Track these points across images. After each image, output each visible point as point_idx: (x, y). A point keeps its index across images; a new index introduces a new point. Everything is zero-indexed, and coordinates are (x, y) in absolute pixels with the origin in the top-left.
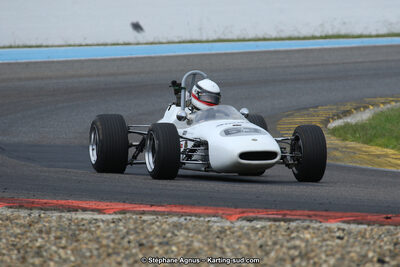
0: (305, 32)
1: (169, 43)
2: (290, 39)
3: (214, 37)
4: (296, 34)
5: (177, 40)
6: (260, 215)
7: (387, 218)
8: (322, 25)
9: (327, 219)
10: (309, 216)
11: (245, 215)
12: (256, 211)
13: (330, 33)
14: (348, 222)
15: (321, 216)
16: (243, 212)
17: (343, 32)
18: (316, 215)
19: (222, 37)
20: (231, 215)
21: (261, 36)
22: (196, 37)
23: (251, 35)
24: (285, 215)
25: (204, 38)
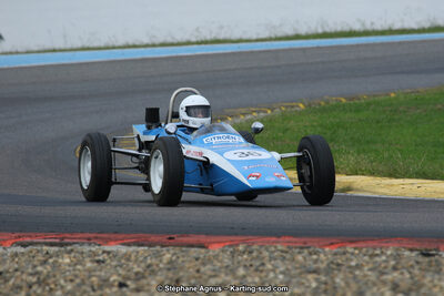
0: (180, 37)
1: (27, 52)
2: (163, 45)
4: (169, 40)
5: (36, 49)
6: (35, 240)
7: (170, 238)
8: (197, 29)
9: (107, 241)
10: (89, 239)
11: (21, 240)
12: (33, 234)
13: (208, 37)
14: (129, 245)
15: (102, 238)
16: (20, 237)
17: (221, 37)
18: (96, 238)
19: (87, 45)
20: (5, 241)
21: (131, 43)
22: (60, 44)
23: (121, 42)
24: (62, 239)
25: (69, 46)
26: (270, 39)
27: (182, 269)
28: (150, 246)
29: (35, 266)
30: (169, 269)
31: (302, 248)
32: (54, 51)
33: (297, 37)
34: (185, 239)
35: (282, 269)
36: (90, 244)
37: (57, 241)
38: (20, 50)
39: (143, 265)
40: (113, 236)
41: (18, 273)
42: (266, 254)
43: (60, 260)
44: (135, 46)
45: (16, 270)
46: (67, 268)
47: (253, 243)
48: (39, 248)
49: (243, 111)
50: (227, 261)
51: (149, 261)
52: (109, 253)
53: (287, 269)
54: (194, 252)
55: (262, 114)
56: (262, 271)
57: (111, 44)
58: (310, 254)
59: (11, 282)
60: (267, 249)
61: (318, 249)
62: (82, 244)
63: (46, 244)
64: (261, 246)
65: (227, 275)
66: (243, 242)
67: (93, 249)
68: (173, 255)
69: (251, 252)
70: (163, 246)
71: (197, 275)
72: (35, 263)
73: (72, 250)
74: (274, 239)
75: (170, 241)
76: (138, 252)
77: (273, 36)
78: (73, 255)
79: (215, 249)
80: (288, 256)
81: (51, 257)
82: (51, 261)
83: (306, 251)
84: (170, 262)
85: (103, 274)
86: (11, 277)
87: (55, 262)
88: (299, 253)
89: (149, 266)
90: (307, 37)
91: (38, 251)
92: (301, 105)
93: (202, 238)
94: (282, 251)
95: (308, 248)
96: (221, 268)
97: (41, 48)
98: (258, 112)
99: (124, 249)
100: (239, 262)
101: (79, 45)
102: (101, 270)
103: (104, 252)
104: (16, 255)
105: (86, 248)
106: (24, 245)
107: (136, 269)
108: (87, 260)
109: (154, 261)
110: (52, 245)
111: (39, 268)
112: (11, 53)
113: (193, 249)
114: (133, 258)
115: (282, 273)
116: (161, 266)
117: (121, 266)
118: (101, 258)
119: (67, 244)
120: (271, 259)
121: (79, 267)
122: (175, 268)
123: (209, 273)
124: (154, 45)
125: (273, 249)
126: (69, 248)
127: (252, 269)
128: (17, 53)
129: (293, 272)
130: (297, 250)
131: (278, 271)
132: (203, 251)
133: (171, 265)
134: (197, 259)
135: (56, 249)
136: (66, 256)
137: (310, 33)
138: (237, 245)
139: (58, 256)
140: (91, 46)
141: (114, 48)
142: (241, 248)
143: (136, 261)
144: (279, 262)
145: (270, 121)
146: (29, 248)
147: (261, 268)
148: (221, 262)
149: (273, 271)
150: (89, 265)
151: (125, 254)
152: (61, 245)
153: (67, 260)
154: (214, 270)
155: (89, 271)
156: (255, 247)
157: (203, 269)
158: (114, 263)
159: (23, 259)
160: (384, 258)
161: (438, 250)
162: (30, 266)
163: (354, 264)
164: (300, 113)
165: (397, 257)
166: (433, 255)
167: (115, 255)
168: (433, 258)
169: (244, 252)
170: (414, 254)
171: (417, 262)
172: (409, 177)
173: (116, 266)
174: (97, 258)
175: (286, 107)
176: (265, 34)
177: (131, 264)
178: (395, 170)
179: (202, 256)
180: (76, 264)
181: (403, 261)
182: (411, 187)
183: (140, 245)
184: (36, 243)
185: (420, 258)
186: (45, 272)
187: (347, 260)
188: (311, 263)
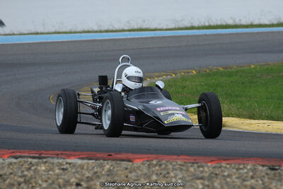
0: (117, 27)
1: (20, 34)
4: (111, 28)
5: (26, 32)
6: (23, 155)
7: (109, 155)
9: (69, 156)
10: (57, 155)
11: (14, 154)
12: (22, 151)
13: (136, 27)
14: (82, 159)
15: (65, 154)
17: (144, 27)
18: (62, 154)
19: (58, 30)
20: (4, 155)
21: (86, 30)
22: (41, 30)
23: (79, 30)
24: (40, 154)
25: (46, 31)
26: (175, 29)
27: (116, 175)
28: (96, 160)
29: (23, 172)
30: (108, 175)
31: (193, 163)
32: (37, 34)
33: (192, 28)
34: (119, 156)
35: (180, 176)
36: (58, 158)
37: (37, 155)
39: (92, 172)
40: (72, 153)
41: (12, 176)
42: (170, 166)
43: (39, 168)
44: (89, 32)
45: (11, 174)
46: (43, 173)
47: (162, 160)
48: (25, 160)
49: (157, 74)
50: (145, 171)
51: (96, 170)
52: (70, 164)
53: (184, 177)
54: (124, 164)
55: (169, 77)
56: (167, 177)
57: (73, 30)
58: (199, 167)
59: (7, 182)
60: (171, 164)
61: (203, 164)
62: (53, 158)
63: (30, 157)
64: (167, 161)
65: (145, 179)
66: (156, 158)
67: (60, 161)
68: (112, 165)
69: (161, 165)
70: (104, 160)
71: (126, 179)
72: (23, 169)
73: (46, 162)
74: (176, 157)
75: (109, 157)
76: (88, 164)
77: (177, 27)
78: (47, 164)
79: (138, 163)
80: (184, 168)
81: (33, 166)
82: (33, 168)
83: (196, 165)
84: (109, 170)
85: (66, 177)
86: (8, 178)
87: (36, 169)
88: (192, 166)
89: (96, 173)
90: (199, 28)
91: (25, 162)
92: (194, 72)
93: (130, 156)
94: (181, 165)
95: (197, 163)
96: (141, 175)
97: (29, 32)
98: (167, 75)
99: (79, 162)
100: (153, 172)
101: (53, 30)
102: (65, 175)
103: (67, 163)
104: (11, 164)
105: (56, 161)
106: (16, 158)
107: (87, 174)
108: (56, 168)
109: (99, 170)
110: (34, 158)
111: (26, 173)
112: (9, 35)
113: (124, 162)
114: (85, 167)
115: (180, 179)
116: (103, 173)
117: (78, 172)
118: (65, 167)
119: (44, 158)
120: (173, 169)
121: (51, 172)
122: (112, 175)
123: (134, 178)
124: (101, 32)
125: (174, 163)
126: (44, 160)
127: (162, 176)
128: (14, 34)
129: (187, 179)
130: (191, 164)
131: (178, 177)
132: (130, 163)
133: (110, 172)
134: (126, 169)
135: (36, 160)
136: (43, 165)
137: (200, 25)
138: (152, 160)
139: (37, 165)
140: (61, 31)
141: (75, 32)
142: (154, 162)
143: (87, 169)
144: (178, 172)
145: (175, 81)
146: (19, 160)
147: (167, 176)
148: (141, 171)
149: (175, 177)
150: (57, 171)
151: (80, 165)
152: (40, 158)
153: (43, 168)
154: (137, 176)
155: (58, 175)
156: (164, 162)
157: (130, 175)
158: (74, 170)
159: (15, 167)
160: (245, 171)
161: (280, 166)
162: (20, 171)
163: (226, 174)
164: (193, 77)
165: (254, 170)
166: (277, 169)
167: (74, 165)
168: (277, 172)
169: (156, 165)
170: (265, 168)
171: (267, 174)
172: (263, 119)
173: (74, 173)
174: (62, 167)
175: (185, 73)
176: (172, 26)
177: (84, 171)
178: (253, 114)
179: (129, 167)
180: (49, 171)
181: (258, 173)
182: (263, 125)
183: (90, 159)
184: (24, 157)
185: (269, 172)
186: (29, 175)
187: (222, 171)
188: (199, 173)
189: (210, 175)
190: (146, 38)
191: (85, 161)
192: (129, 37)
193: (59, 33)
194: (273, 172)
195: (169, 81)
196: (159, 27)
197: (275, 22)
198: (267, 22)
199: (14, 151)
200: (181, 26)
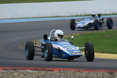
0: (46, 16)
2: (42, 17)
3: (20, 17)
4: (44, 16)
5: (8, 18)
7: (43, 69)
8: (51, 14)
9: (27, 69)
11: (4, 69)
12: (7, 67)
13: (54, 16)
14: (32, 70)
16: (4, 68)
17: (58, 15)
18: (24, 68)
21: (34, 17)
22: (15, 17)
23: (31, 16)
24: (15, 68)
25: (17, 17)
28: (38, 71)
29: (8, 76)
31: (78, 71)
32: (13, 19)
33: (77, 16)
34: (47, 69)
36: (22, 70)
37: (14, 69)
38: (4, 18)
39: (36, 76)
42: (69, 73)
44: (35, 18)
45: (3, 77)
46: (16, 76)
51: (38, 75)
52: (27, 72)
54: (50, 72)
55: (68, 36)
57: (28, 17)
58: (80, 73)
60: (69, 72)
61: (82, 72)
62: (20, 70)
66: (63, 70)
67: (23, 71)
68: (45, 73)
69: (65, 73)
70: (41, 71)
74: (71, 69)
77: (71, 15)
78: (18, 73)
79: (55, 72)
80: (75, 74)
81: (12, 73)
82: (12, 74)
83: (79, 72)
88: (77, 73)
91: (9, 72)
92: (78, 34)
93: (52, 69)
94: (73, 72)
97: (10, 18)
98: (67, 35)
99: (31, 71)
102: (25, 77)
103: (26, 72)
104: (3, 72)
105: (21, 71)
106: (5, 70)
107: (34, 77)
108: (22, 74)
109: (39, 75)
110: (12, 70)
111: (9, 76)
112: (2, 19)
113: (49, 72)
117: (30, 76)
118: (25, 74)
121: (19, 76)
124: (40, 18)
125: (71, 72)
126: (17, 71)
128: (4, 19)
132: (52, 72)
135: (13, 71)
137: (81, 15)
138: (61, 71)
139: (14, 73)
142: (62, 71)
146: (6, 71)
150: (22, 75)
151: (31, 73)
153: (16, 74)
155: (22, 77)
156: (66, 71)
158: (29, 75)
159: (5, 74)
160: (100, 74)
161: (114, 72)
162: (7, 76)
163: (92, 76)
164: (78, 36)
165: (103, 74)
166: (113, 74)
167: (29, 73)
168: (113, 75)
169: (63, 72)
170: (108, 73)
171: (109, 76)
172: (107, 53)
173: (29, 76)
174: (24, 74)
175: (74, 34)
176: (69, 15)
177: (33, 75)
178: (103, 51)
179: (52, 73)
180: (19, 75)
181: (105, 75)
182: (107, 56)
183: (35, 70)
184: (8, 70)
185: (109, 75)
186: (10, 77)
187: (90, 75)
188: (81, 75)
189: (85, 76)
190: (58, 20)
191: (34, 71)
192: (51, 20)
193: (22, 18)
194: (111, 75)
195: (68, 38)
196: (64, 15)
197: (112, 13)
198: (108, 13)
199: (4, 67)
200: (73, 15)
